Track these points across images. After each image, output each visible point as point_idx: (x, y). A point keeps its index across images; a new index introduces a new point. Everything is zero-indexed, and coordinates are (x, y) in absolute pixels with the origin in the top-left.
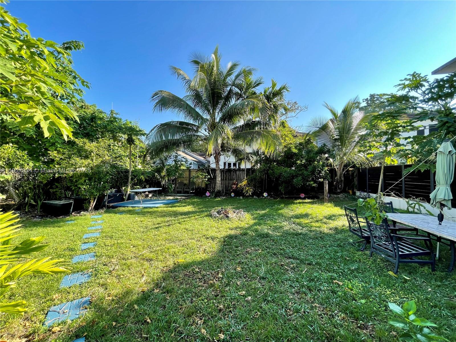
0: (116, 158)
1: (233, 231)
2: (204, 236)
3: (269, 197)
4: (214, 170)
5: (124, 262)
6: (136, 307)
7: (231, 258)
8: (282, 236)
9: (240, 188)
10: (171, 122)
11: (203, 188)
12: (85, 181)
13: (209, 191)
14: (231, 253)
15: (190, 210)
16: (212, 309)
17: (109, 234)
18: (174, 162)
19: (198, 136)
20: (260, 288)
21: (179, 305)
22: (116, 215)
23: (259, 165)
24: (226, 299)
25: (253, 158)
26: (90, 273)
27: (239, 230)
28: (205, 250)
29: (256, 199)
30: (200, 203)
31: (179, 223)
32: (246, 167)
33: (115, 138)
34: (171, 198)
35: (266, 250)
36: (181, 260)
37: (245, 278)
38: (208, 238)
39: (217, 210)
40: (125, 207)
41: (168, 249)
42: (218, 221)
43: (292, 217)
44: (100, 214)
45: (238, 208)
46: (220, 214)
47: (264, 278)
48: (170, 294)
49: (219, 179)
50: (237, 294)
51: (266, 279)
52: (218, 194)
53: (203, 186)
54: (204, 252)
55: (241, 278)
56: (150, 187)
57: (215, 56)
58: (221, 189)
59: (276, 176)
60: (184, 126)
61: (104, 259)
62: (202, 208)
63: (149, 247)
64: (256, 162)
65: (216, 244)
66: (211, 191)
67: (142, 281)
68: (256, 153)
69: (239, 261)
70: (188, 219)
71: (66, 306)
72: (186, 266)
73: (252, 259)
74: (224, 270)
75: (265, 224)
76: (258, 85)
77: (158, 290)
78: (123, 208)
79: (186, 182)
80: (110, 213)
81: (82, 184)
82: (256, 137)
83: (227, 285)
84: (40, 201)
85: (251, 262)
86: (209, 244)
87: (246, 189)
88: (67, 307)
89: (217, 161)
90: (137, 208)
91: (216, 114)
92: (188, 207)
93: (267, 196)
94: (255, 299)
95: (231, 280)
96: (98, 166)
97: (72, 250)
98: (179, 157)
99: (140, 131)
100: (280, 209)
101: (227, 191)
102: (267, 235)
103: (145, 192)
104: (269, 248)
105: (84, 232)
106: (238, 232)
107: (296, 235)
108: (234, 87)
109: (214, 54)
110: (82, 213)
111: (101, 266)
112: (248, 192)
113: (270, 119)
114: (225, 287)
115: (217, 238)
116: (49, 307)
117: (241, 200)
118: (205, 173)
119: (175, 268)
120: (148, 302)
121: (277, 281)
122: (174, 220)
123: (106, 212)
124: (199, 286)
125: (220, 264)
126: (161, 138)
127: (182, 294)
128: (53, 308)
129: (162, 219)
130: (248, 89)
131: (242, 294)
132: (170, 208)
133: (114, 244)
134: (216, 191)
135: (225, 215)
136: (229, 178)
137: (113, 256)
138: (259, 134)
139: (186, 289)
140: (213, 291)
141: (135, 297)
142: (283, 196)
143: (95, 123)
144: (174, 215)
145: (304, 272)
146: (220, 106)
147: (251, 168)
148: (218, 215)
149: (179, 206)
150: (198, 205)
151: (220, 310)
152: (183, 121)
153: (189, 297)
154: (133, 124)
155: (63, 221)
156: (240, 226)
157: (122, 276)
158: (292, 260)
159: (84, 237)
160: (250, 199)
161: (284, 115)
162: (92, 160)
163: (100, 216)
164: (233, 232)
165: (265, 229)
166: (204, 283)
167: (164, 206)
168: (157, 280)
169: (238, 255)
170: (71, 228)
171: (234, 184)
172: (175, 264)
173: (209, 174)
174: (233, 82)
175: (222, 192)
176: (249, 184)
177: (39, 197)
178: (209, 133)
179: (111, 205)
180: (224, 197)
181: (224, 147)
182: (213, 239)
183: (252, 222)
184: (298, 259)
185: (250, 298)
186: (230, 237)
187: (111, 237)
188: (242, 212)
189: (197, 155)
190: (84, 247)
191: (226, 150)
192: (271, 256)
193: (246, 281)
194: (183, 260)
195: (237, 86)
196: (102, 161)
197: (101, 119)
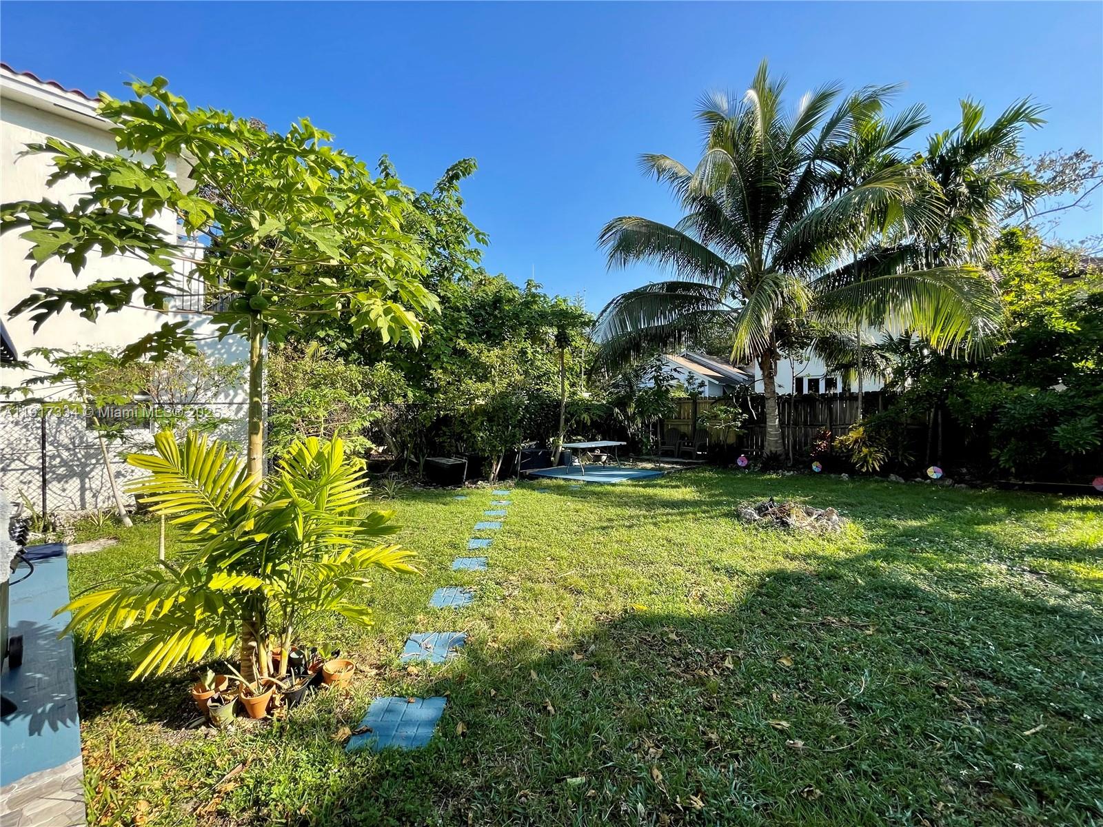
0: (539, 377)
1: (796, 563)
2: (709, 562)
3: (948, 482)
4: (760, 400)
5: (529, 584)
6: (534, 675)
7: (770, 629)
8: (966, 603)
9: (841, 448)
10: (647, 287)
11: (730, 446)
12: (482, 423)
13: (745, 453)
14: (773, 616)
15: (687, 497)
16: (688, 734)
17: (516, 529)
18: (653, 381)
19: (714, 313)
20: (841, 728)
21: (617, 699)
22: (533, 492)
23: (909, 381)
24: (730, 725)
25: (887, 359)
26: (473, 593)
27: (814, 562)
28: (703, 595)
29: (898, 483)
30: (717, 483)
31: (655, 524)
32: (860, 387)
33: (535, 337)
34: (649, 466)
35: (894, 632)
36: (641, 606)
37: (800, 690)
38: (718, 569)
39: (758, 504)
40: (551, 478)
41: (618, 577)
42: (754, 532)
43: (1029, 552)
44: (507, 489)
45: (824, 505)
46: (765, 515)
47: (860, 708)
48: (601, 672)
49: (774, 422)
50: (764, 722)
51: (868, 711)
52: (773, 463)
53: (731, 440)
54: (701, 599)
55: (789, 687)
56: (603, 439)
57: (758, 92)
58: (780, 449)
59: (977, 414)
60: (679, 292)
61: (498, 573)
62: (721, 495)
63: (582, 565)
64: (899, 372)
65: (738, 586)
66: (752, 453)
67: (555, 630)
68: (902, 345)
69: (793, 641)
70: (679, 518)
71: (431, 638)
72: (649, 622)
73: (834, 647)
74: (741, 654)
75: (911, 559)
76: (905, 133)
77: (580, 657)
78: (548, 481)
79: (686, 429)
80: (523, 487)
81: (480, 430)
82: (894, 297)
83: (744, 692)
84: (423, 457)
85: (831, 653)
86: (719, 583)
87: (860, 452)
88: (432, 641)
89: (769, 376)
90: (573, 483)
91: (765, 248)
92: (684, 489)
93: (941, 478)
94: (818, 753)
95: (754, 684)
96: (503, 395)
97: (454, 546)
98: (665, 369)
99: (581, 315)
100: (986, 521)
101: (801, 455)
102: (908, 592)
103: (592, 450)
104: (906, 630)
105: (477, 519)
106: (812, 567)
107: (1031, 612)
108: (818, 162)
109: (754, 87)
110: (480, 482)
111: (492, 584)
112: (868, 462)
113: (952, 232)
114: (737, 694)
115: (743, 573)
116: (410, 632)
117: (842, 482)
118: (735, 407)
119: (624, 620)
120: (556, 674)
121: (907, 728)
122: (645, 517)
123: (517, 485)
124: (670, 674)
125: (736, 637)
126: (623, 326)
127: (627, 680)
128: (413, 636)
129: (619, 511)
130: (868, 154)
131: (779, 727)
132: (641, 489)
133: (519, 548)
134: (765, 455)
135: (777, 518)
136: (806, 421)
137: (513, 569)
138: (907, 285)
139: (638, 671)
140: (701, 694)
141: (535, 656)
142: (1013, 481)
143: (501, 311)
144: (647, 505)
145: (1027, 733)
146: (774, 225)
147: (883, 391)
148: (757, 517)
149: (662, 487)
150: (710, 485)
151: (709, 744)
152: (675, 280)
153: (642, 691)
154: (570, 305)
155: (451, 495)
156: (821, 553)
157: (521, 611)
158: (988, 684)
159: (476, 527)
160: (876, 481)
161: (1019, 207)
162: (494, 383)
163: (507, 493)
164: (791, 566)
165: (904, 572)
166: (684, 671)
167: (630, 482)
168: (584, 636)
169: (792, 627)
170: (460, 508)
171: (823, 438)
172: (626, 611)
173: (746, 409)
174: (816, 147)
175: (783, 457)
176: (870, 439)
177: (421, 450)
178: (744, 303)
179: (528, 472)
180: (788, 471)
181: (790, 335)
182: (731, 573)
183: (863, 547)
184: (1015, 687)
185: (800, 743)
186: (781, 577)
187: (518, 535)
188: (835, 517)
189: (722, 363)
190: (473, 544)
191: (795, 342)
192: (907, 653)
193: (800, 698)
194: (645, 608)
195: (830, 156)
196: (509, 385)
197: (510, 301)
